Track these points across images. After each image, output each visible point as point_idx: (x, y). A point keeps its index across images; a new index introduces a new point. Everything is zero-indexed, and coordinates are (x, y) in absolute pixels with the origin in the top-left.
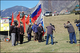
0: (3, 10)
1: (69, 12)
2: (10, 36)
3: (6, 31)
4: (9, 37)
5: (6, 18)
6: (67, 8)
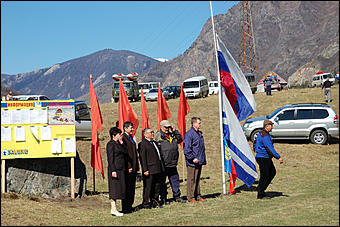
0: (47, 70)
2: (79, 180)
3: (60, 156)
4: (73, 182)
5: (60, 104)
6: (320, 59)
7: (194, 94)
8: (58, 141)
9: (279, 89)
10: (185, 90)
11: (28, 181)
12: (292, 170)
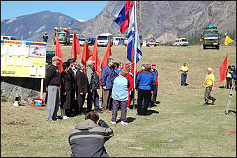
1: (185, 41)
2: (45, 93)
3: (35, 77)
4: (42, 95)
6: (177, 29)
7: (104, 44)
8: (35, 68)
9: (155, 45)
10: (98, 41)
11: (13, 91)
12: (169, 97)
